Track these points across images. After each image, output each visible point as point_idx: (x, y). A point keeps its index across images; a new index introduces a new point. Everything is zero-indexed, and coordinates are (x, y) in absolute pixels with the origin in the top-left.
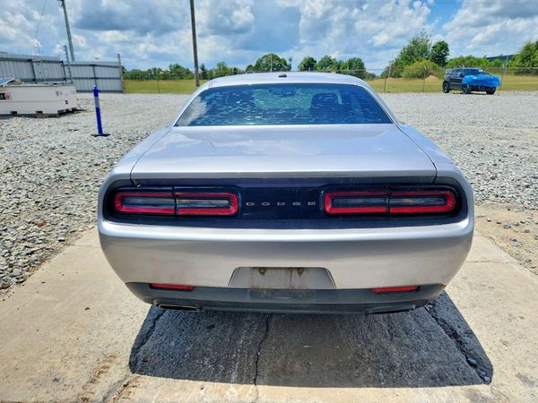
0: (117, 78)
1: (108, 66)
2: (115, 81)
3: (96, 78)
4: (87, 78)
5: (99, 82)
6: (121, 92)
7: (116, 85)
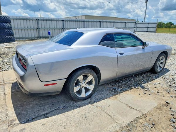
0: (155, 27)
1: (153, 23)
2: (154, 28)
3: (148, 27)
4: (145, 27)
5: (149, 28)
6: (155, 32)
7: (154, 30)
